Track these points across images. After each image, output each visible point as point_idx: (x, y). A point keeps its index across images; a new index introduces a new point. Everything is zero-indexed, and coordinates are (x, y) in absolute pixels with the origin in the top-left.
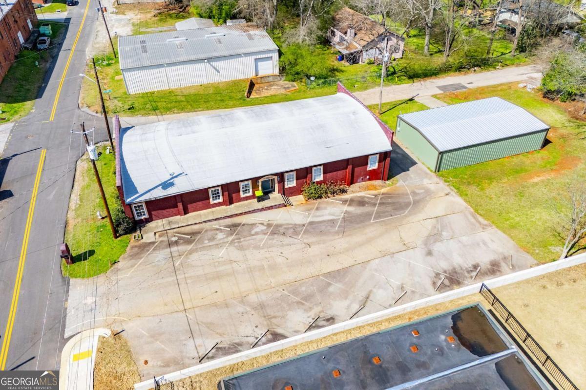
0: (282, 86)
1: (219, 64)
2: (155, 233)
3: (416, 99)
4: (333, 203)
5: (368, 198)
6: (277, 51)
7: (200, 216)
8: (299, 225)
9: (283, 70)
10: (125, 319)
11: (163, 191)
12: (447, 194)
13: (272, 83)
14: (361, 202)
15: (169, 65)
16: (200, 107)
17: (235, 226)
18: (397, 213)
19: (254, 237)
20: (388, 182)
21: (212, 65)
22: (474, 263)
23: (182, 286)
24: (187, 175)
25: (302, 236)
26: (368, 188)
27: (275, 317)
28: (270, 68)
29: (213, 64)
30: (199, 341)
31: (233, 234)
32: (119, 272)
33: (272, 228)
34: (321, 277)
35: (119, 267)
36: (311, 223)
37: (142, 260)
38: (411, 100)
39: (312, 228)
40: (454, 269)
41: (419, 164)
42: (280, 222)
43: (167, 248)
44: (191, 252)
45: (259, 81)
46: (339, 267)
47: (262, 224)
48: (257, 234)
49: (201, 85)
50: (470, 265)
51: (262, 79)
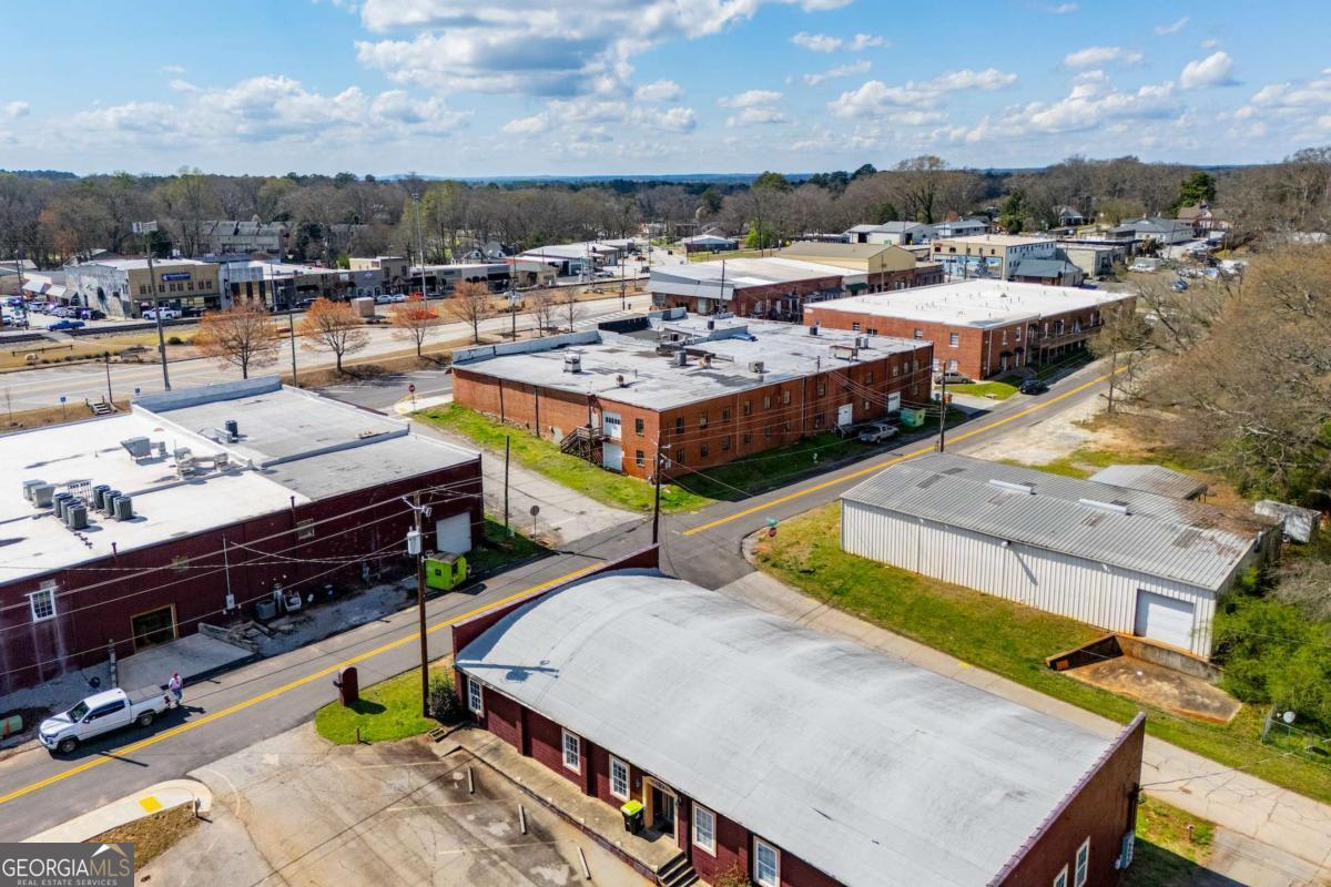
0: (1195, 693)
2: (460, 748)
6: (1214, 596)
7: (535, 773)
9: (1220, 655)
10: (237, 813)
11: (507, 681)
13: (1174, 675)
15: (930, 523)
16: (917, 631)
17: (539, 835)
19: (522, 879)
21: (1021, 561)
23: (336, 842)
24: (557, 677)
28: (1182, 631)
29: (1027, 559)
31: (514, 843)
35: (356, 752)
37: (387, 766)
44: (430, 812)
45: (1137, 650)
47: (572, 873)
48: (536, 878)
49: (983, 595)
51: (1149, 650)
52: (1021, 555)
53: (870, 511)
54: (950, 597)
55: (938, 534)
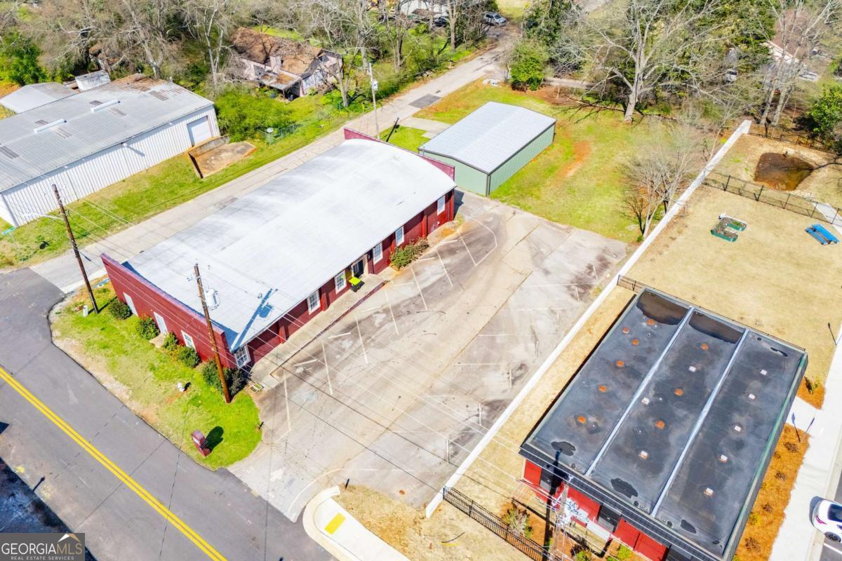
1: (140, 145)
2: (271, 375)
3: (401, 124)
4: (425, 262)
5: (452, 243)
6: (212, 107)
7: (304, 333)
8: (415, 297)
9: (223, 131)
10: (338, 469)
11: (263, 319)
12: (514, 213)
13: (216, 150)
14: (450, 251)
15: (71, 165)
17: (351, 327)
18: (490, 248)
19: (383, 329)
20: (455, 221)
21: (133, 149)
22: (587, 265)
24: (277, 290)
25: (428, 307)
26: (444, 234)
27: (475, 390)
28: (207, 131)
29: (134, 146)
30: (430, 447)
31: (358, 336)
32: (276, 433)
33: (392, 312)
34: (481, 336)
35: (271, 428)
36: (424, 290)
37: (288, 407)
38: (396, 126)
39: (430, 294)
40: (576, 277)
41: (466, 193)
42: (395, 302)
43: (301, 383)
44: (333, 375)
45: (198, 152)
46: (487, 319)
47: (378, 312)
48: (382, 325)
49: (124, 181)
50: (585, 268)
51: (203, 148)
52: (131, 146)
55: (80, 168)
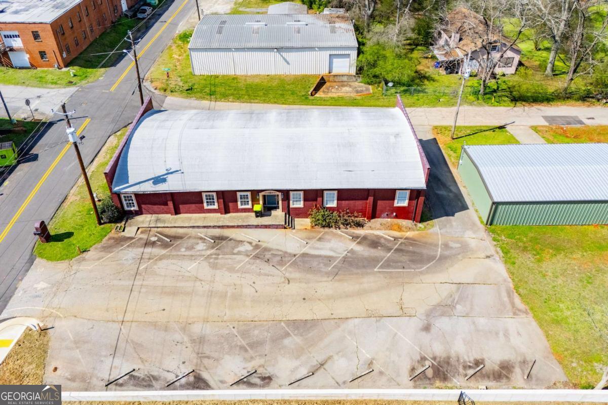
0: (356, 87)
1: (290, 56)
2: (138, 228)
3: (508, 128)
4: (341, 236)
5: (385, 239)
6: (356, 49)
7: (190, 219)
8: (290, 254)
9: (360, 70)
10: (61, 316)
11: (153, 186)
12: (488, 257)
13: (346, 83)
14: (375, 243)
15: (237, 50)
16: (257, 99)
17: (222, 238)
18: (413, 266)
19: (234, 256)
20: (420, 225)
21: (282, 56)
22: (478, 357)
23: (135, 293)
24: (183, 173)
25: (286, 269)
26: (391, 228)
27: (208, 357)
28: (346, 66)
29: (284, 54)
30: (117, 362)
31: (215, 247)
32: (83, 263)
33: (258, 251)
34: (283, 324)
35: (86, 257)
36: (304, 255)
37: (112, 254)
38: (501, 128)
39: (304, 262)
40: (449, 358)
41: (471, 211)
42: (269, 246)
43: (141, 247)
44: (161, 258)
45: (331, 79)
46: (309, 317)
47: (250, 243)
48: (239, 253)
49: (268, 76)
50: (472, 359)
51: (335, 77)
52: (281, 53)
53: (206, 51)
54: (257, 81)
55: (242, 54)
